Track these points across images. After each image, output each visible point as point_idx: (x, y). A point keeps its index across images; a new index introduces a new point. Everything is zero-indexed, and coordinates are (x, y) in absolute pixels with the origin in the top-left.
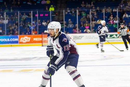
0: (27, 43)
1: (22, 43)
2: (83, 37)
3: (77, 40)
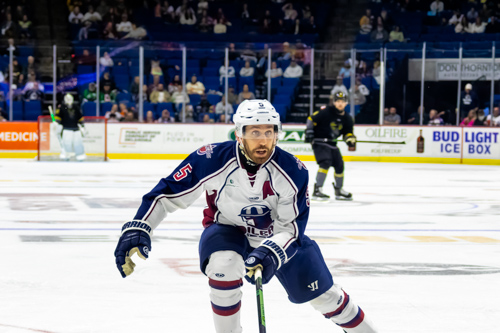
2: (157, 136)
3: (138, 143)
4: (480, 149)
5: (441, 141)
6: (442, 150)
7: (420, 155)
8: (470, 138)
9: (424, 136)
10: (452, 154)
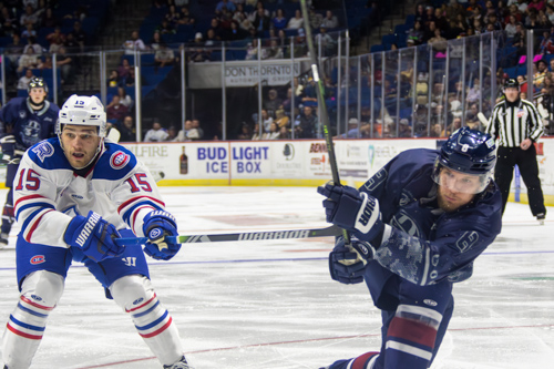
4: (249, 167)
5: (207, 160)
6: (208, 171)
7: (183, 176)
8: (238, 154)
9: (187, 154)
10: (220, 174)
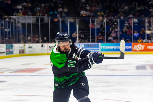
0: (141, 51)
1: (135, 51)
